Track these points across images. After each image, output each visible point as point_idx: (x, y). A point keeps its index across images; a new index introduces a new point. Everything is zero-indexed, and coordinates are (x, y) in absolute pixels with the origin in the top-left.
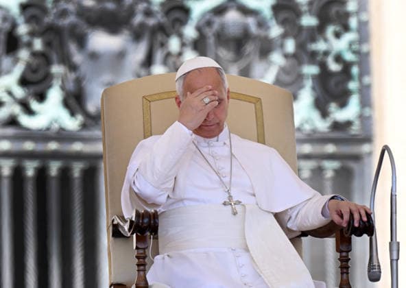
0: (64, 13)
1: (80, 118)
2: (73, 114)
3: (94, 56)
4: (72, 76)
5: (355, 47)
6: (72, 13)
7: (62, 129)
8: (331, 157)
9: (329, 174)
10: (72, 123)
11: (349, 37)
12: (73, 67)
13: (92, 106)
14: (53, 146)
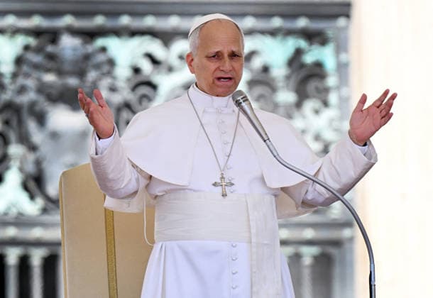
0: (22, 90)
1: (40, 202)
2: (32, 197)
3: (55, 136)
4: (31, 157)
5: (336, 124)
6: (31, 89)
7: (21, 214)
8: (310, 243)
9: (307, 261)
10: (31, 208)
11: (328, 114)
12: (33, 148)
13: (52, 189)
14: (11, 232)
